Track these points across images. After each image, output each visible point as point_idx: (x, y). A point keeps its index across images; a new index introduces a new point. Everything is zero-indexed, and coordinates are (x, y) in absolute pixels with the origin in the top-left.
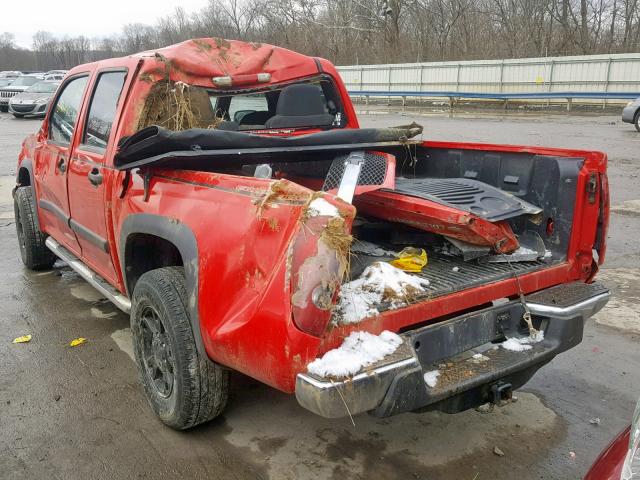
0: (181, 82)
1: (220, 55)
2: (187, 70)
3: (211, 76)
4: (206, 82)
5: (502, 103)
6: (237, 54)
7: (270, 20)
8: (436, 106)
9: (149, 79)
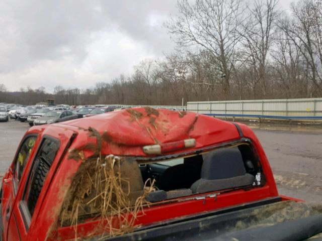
0: (112, 155)
1: (150, 122)
2: (120, 142)
3: (141, 145)
4: (137, 152)
5: (288, 121)
6: (164, 121)
7: (164, 80)
8: (251, 122)
9: (79, 157)
